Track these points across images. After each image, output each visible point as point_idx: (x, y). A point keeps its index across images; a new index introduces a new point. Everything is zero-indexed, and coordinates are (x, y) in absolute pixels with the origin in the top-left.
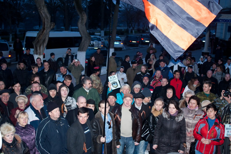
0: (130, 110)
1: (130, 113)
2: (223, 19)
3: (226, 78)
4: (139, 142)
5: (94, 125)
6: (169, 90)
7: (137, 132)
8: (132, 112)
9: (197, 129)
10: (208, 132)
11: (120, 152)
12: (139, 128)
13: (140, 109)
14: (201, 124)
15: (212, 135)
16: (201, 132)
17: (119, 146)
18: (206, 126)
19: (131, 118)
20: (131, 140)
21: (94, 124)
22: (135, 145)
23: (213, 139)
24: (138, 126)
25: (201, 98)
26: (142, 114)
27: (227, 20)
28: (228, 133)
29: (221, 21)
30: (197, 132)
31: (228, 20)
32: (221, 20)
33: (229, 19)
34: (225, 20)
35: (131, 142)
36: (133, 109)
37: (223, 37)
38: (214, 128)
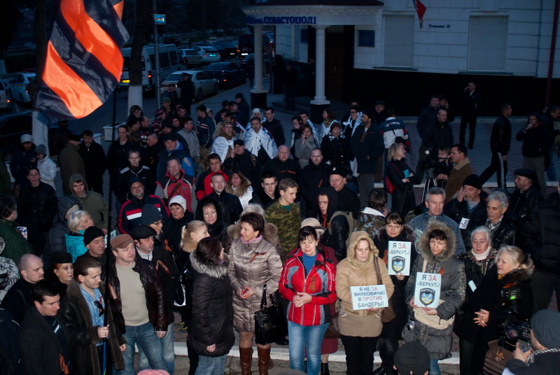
0: (135, 269)
1: (137, 275)
2: (290, 16)
3: (314, 159)
4: (165, 329)
5: (68, 314)
6: (209, 208)
7: (157, 309)
8: (139, 272)
9: (286, 278)
10: (305, 281)
11: (129, 358)
12: (160, 300)
13: (150, 258)
14: (291, 269)
15: (313, 287)
16: (292, 284)
17: (124, 345)
18: (300, 270)
19: (142, 285)
20: (148, 329)
21: (67, 311)
22: (160, 336)
23: (316, 294)
24: (157, 296)
25: (280, 218)
26: (157, 267)
27: (297, 18)
28: (361, 303)
29: (284, 20)
30: (286, 285)
31: (300, 18)
32: (284, 18)
33: (302, 16)
34: (293, 17)
35: (151, 332)
36: (140, 266)
37: (293, 56)
38: (316, 271)
